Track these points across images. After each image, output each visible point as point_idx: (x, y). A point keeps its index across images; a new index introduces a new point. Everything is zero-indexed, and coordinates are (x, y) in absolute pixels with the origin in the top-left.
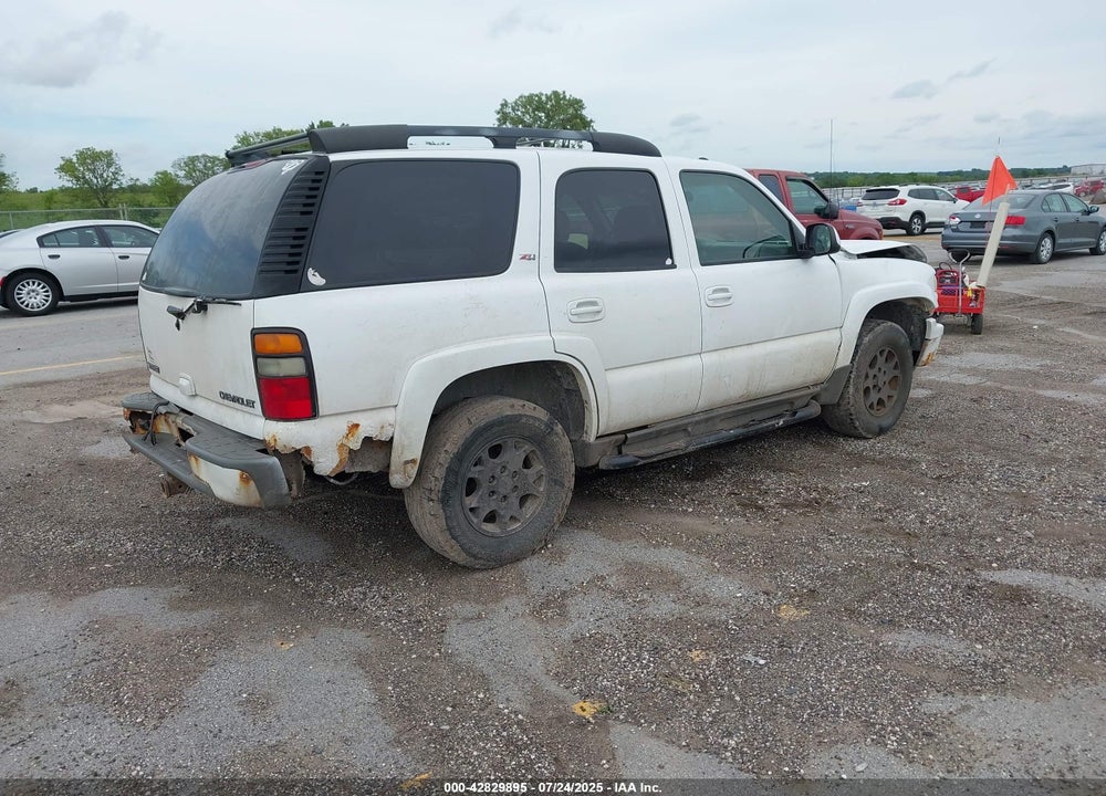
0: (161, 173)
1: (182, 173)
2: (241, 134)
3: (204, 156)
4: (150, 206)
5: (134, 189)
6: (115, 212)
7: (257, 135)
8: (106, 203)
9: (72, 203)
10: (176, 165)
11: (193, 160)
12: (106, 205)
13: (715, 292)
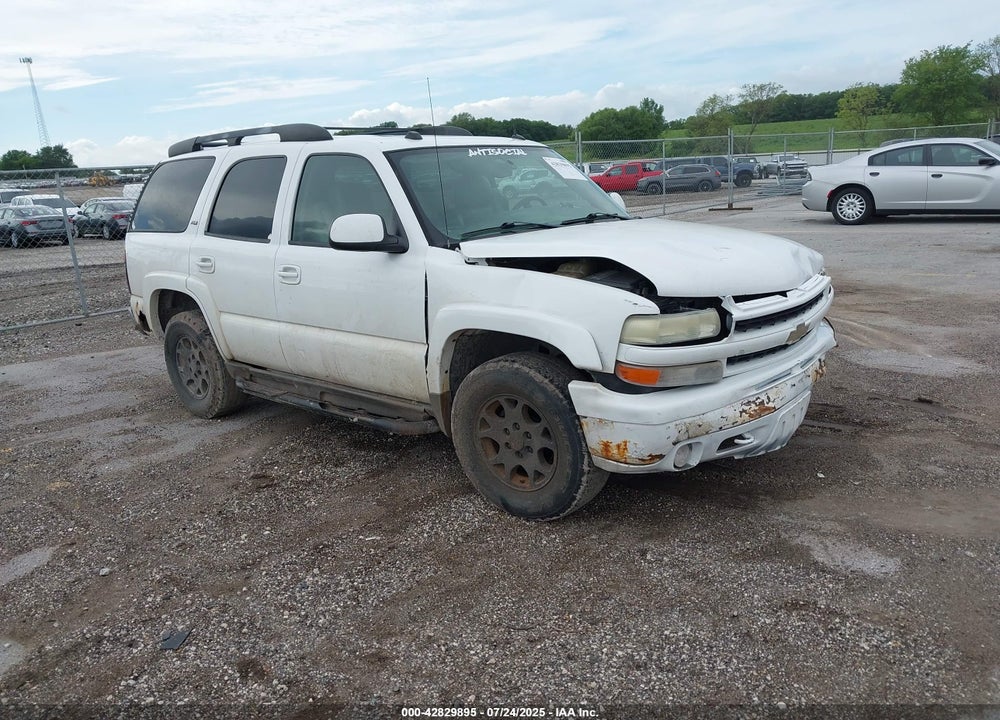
13: (285, 270)
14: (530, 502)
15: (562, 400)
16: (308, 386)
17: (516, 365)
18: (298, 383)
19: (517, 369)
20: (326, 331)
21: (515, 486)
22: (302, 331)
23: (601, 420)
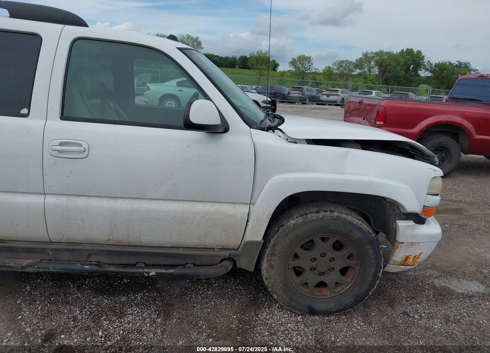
0: (328, 67)
1: (336, 68)
2: (365, 52)
3: (346, 61)
4: (320, 80)
5: (315, 73)
6: (306, 82)
7: (372, 53)
8: (304, 77)
9: (291, 77)
10: (334, 64)
11: (342, 62)
12: (303, 78)
13: (61, 144)
14: (333, 304)
15: (372, 234)
16: (72, 251)
17: (336, 214)
18: (53, 250)
19: (338, 216)
20: (118, 200)
21: (317, 296)
22: (81, 202)
23: (412, 243)
